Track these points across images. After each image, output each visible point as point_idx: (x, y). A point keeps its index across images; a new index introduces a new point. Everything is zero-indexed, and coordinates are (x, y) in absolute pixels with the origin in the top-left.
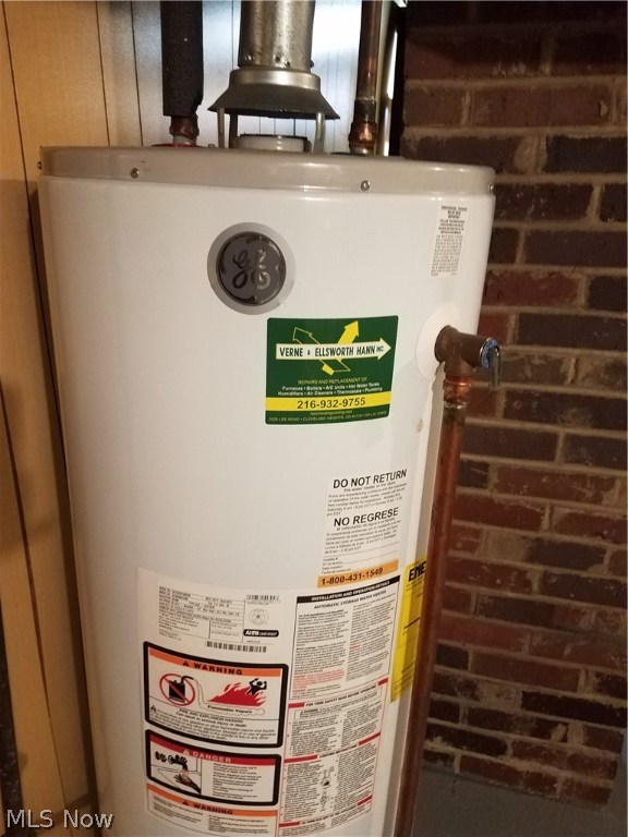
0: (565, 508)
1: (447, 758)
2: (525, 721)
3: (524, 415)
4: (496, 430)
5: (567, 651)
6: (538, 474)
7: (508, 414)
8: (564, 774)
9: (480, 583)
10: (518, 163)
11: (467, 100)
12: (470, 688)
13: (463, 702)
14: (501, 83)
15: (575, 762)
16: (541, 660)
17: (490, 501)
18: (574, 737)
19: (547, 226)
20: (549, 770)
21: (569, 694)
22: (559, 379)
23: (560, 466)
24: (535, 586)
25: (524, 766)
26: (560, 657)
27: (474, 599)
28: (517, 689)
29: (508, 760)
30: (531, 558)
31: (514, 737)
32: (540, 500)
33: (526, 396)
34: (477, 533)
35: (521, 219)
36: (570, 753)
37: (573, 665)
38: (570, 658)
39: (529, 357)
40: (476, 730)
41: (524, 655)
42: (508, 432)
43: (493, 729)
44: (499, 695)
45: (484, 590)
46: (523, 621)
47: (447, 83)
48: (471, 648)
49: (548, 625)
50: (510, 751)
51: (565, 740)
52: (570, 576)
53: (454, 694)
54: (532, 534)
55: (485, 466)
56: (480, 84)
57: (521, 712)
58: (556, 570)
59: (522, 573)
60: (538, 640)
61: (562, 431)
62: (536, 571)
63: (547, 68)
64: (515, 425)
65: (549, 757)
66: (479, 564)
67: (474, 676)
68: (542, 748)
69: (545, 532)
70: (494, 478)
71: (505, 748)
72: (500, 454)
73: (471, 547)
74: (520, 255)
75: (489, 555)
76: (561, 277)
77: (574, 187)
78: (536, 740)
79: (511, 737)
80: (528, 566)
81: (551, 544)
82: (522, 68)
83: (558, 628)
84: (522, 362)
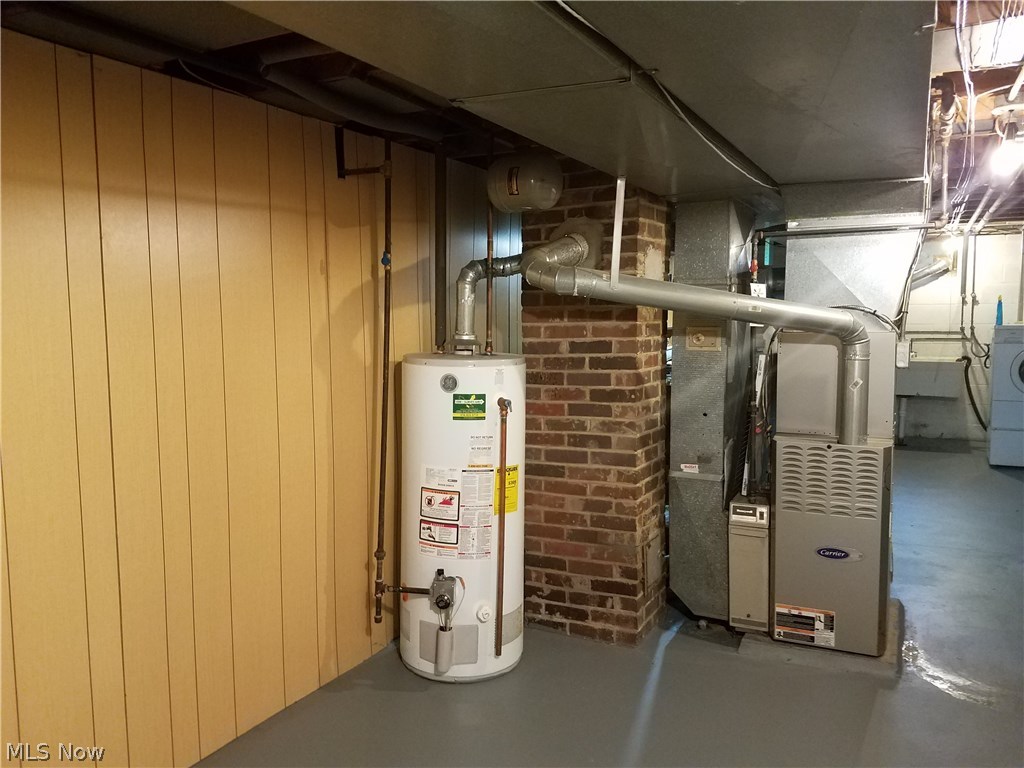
0: (595, 484)
1: (562, 625)
2: (593, 597)
3: (575, 445)
4: (565, 451)
5: (606, 556)
6: (583, 470)
7: (569, 444)
8: (615, 628)
9: (567, 523)
10: (561, 350)
11: (542, 330)
12: (568, 579)
13: (566, 589)
14: (553, 324)
15: (619, 620)
16: (595, 561)
17: (566, 483)
18: (616, 605)
19: (572, 372)
20: (609, 626)
21: (610, 579)
22: (585, 429)
23: (590, 465)
24: (589, 522)
25: (598, 625)
26: (603, 559)
27: (565, 532)
28: (588, 578)
29: (590, 623)
30: (584, 510)
31: (591, 608)
32: (585, 481)
33: (574, 436)
34: (563, 499)
35: (563, 369)
36: (616, 614)
37: (609, 563)
38: (607, 560)
39: (573, 421)
40: (574, 606)
41: (588, 560)
42: (570, 451)
43: (581, 604)
44: (581, 584)
45: (569, 527)
46: (585, 541)
47: (536, 324)
48: (567, 558)
49: (595, 542)
50: (590, 617)
51: (613, 607)
52: (600, 516)
53: (562, 586)
54: (584, 498)
55: (563, 467)
56: (546, 324)
57: (592, 593)
58: (595, 514)
59: (583, 516)
60: (593, 551)
61: (589, 450)
62: (587, 514)
63: (566, 320)
64: (572, 449)
65: (606, 618)
66: (565, 513)
67: (569, 574)
68: (604, 613)
69: (589, 496)
70: (567, 473)
71: (587, 615)
72: (567, 462)
73: (562, 506)
74: (565, 383)
75: (569, 509)
76: (579, 390)
77: (579, 358)
78: (600, 609)
79: (589, 608)
80: (583, 513)
81: (592, 501)
82: (558, 320)
83: (601, 543)
84: (571, 423)
